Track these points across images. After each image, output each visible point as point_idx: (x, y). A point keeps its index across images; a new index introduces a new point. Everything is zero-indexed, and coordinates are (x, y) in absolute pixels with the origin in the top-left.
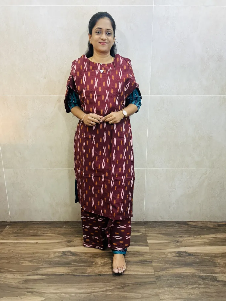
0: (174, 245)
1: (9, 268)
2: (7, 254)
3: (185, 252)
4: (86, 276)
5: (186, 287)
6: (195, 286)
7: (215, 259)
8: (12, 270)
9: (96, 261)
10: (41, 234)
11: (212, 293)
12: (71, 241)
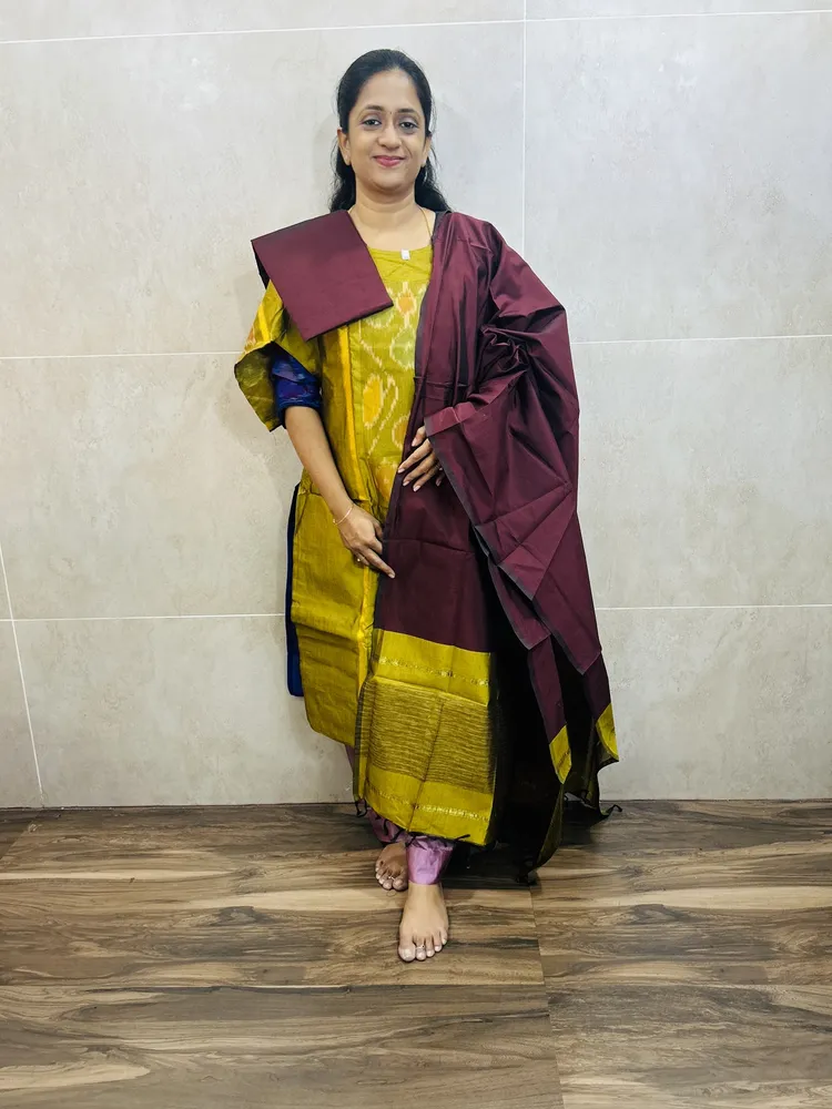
0: (624, 885)
1: (29, 966)
2: (24, 918)
3: (661, 908)
4: (301, 992)
5: (657, 1029)
6: (687, 1026)
7: (771, 931)
8: (39, 973)
9: (337, 942)
10: (150, 849)
11: (748, 1051)
12: (251, 874)
